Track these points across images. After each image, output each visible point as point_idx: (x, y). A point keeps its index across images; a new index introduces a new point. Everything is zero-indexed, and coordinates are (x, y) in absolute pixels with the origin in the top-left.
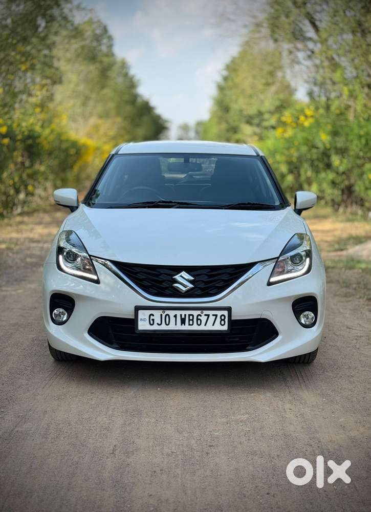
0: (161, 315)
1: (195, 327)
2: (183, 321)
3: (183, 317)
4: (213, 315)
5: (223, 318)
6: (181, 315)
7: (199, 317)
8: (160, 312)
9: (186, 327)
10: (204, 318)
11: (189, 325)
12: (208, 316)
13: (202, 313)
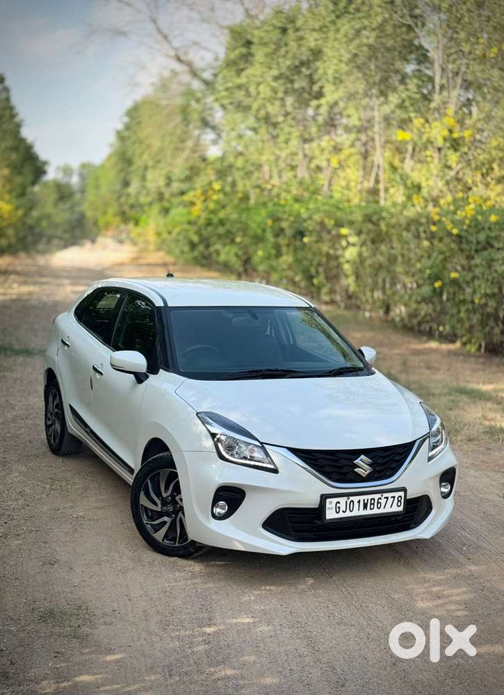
0: (346, 502)
1: (376, 511)
2: (365, 506)
3: (366, 501)
4: (392, 497)
5: (400, 499)
6: (364, 500)
7: (380, 501)
8: (345, 499)
9: (368, 512)
10: (383, 501)
11: (371, 509)
12: (387, 498)
13: (382, 496)
